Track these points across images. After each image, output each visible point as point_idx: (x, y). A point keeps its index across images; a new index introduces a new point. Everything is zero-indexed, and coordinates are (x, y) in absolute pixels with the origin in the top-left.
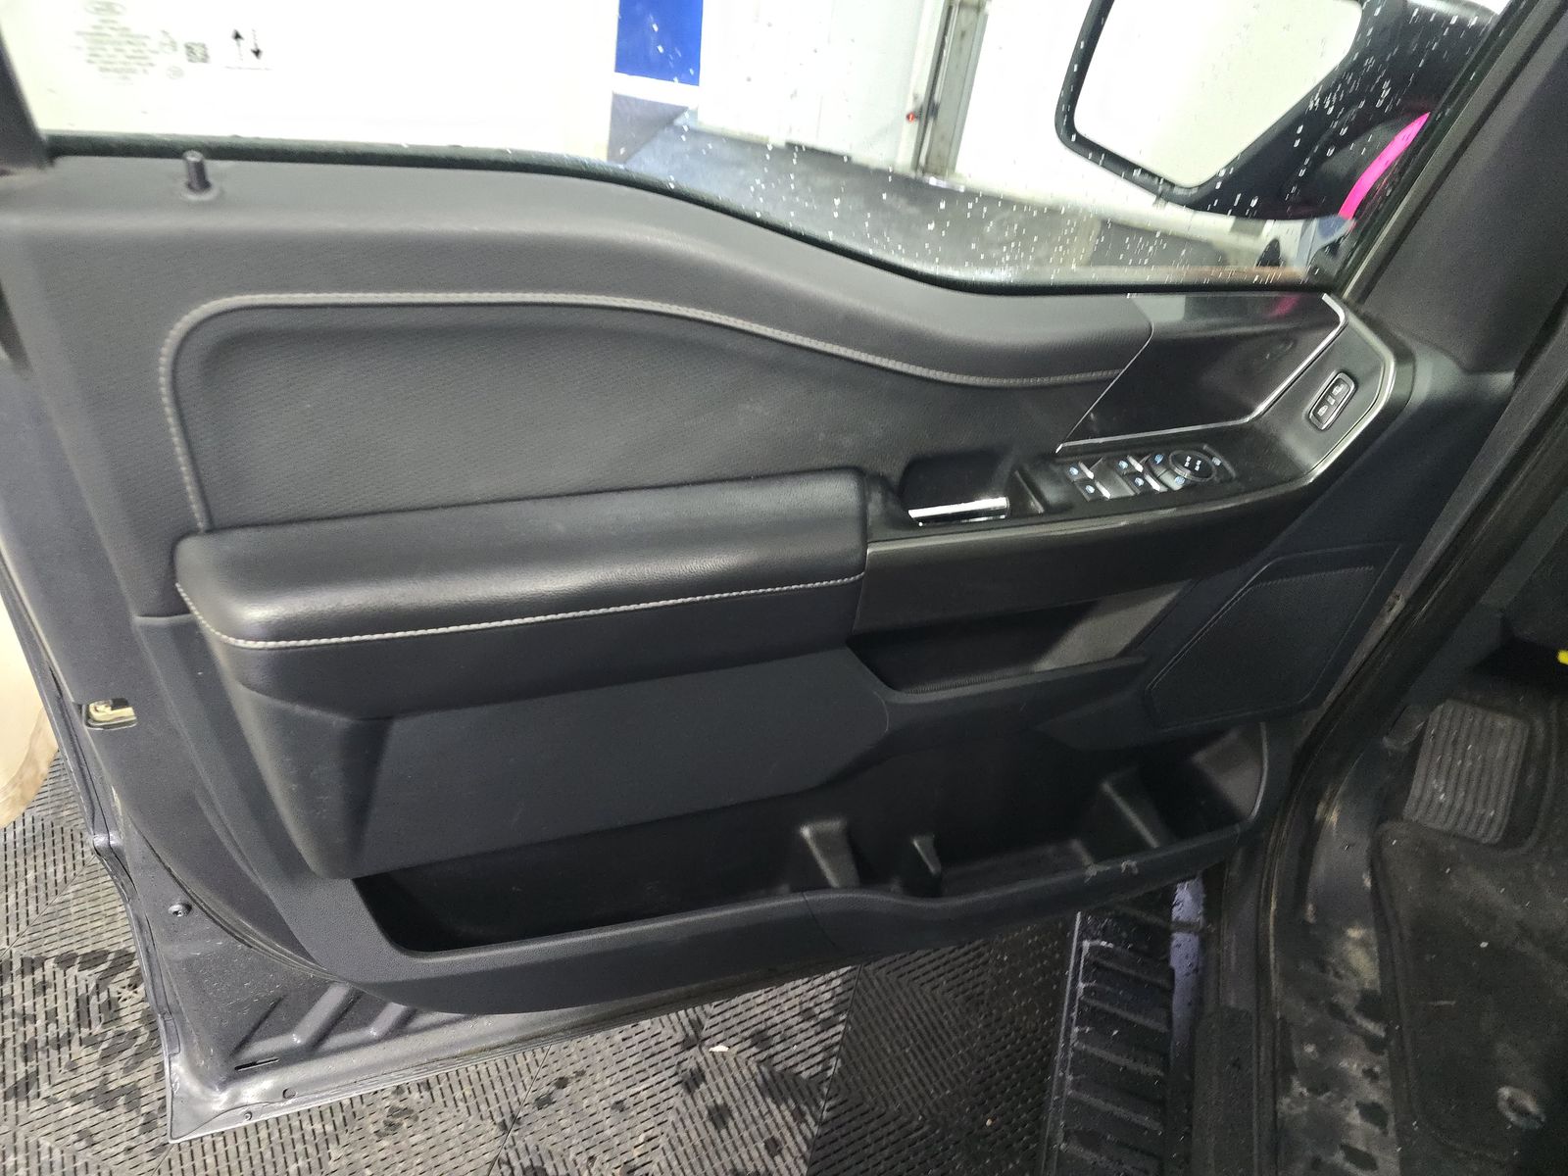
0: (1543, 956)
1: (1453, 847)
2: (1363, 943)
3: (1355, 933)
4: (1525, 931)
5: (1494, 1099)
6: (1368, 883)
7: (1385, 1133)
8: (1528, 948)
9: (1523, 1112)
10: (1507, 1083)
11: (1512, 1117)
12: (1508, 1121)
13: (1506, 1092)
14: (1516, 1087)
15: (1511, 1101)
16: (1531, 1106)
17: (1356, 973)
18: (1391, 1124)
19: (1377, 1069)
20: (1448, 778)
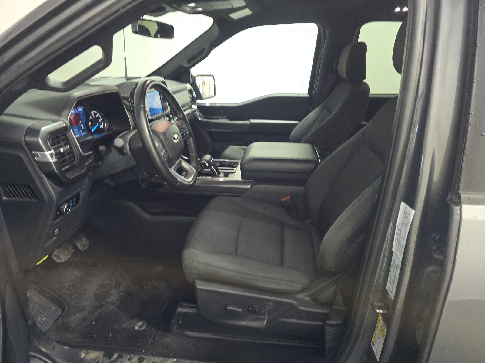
0: (99, 311)
1: (60, 322)
2: (87, 354)
3: (83, 355)
4: (91, 312)
5: (138, 331)
6: (67, 348)
7: (146, 359)
8: (97, 313)
9: (142, 325)
10: (134, 327)
11: (143, 328)
12: (145, 329)
13: (136, 328)
14: (135, 325)
15: (139, 327)
16: (141, 323)
17: (97, 357)
18: (144, 356)
19: (128, 357)
20: (39, 315)
